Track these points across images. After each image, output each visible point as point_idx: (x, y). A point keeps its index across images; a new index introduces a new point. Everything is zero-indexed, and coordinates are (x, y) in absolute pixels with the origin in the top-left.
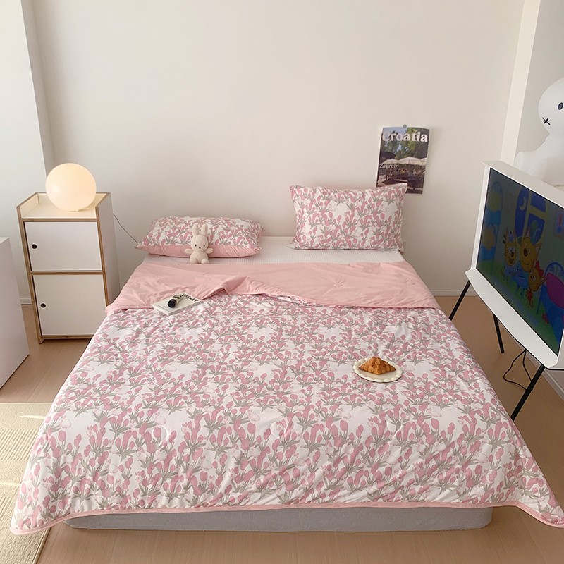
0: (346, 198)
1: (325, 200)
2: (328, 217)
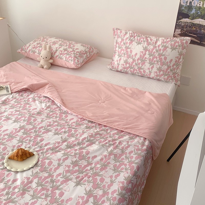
0: (144, 42)
1: (130, 41)
2: (129, 53)
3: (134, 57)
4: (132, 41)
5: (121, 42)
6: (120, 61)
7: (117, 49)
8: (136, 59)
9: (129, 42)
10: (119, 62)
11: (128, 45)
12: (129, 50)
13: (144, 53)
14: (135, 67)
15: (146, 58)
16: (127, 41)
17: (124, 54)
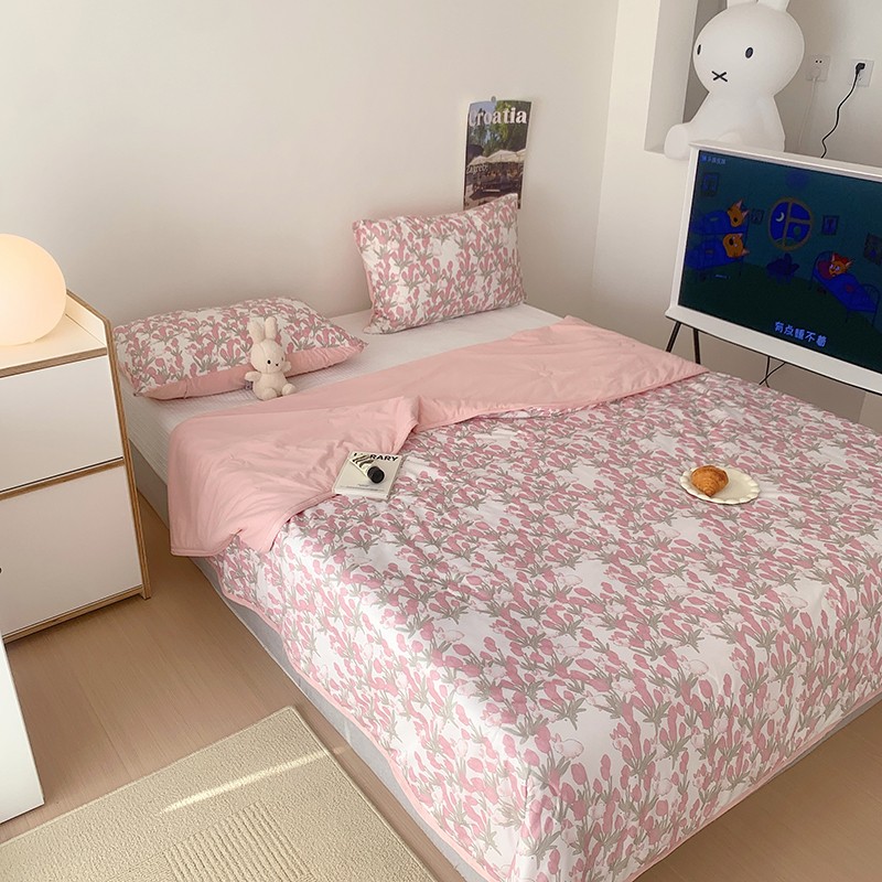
0: (450, 230)
2: (433, 267)
3: (448, 274)
4: (426, 238)
5: (401, 249)
6: (416, 298)
7: (395, 270)
8: (454, 276)
9: (420, 241)
10: (414, 301)
11: (422, 249)
12: (430, 261)
13: (465, 255)
14: (454, 298)
15: (473, 266)
16: (415, 241)
17: (423, 275)
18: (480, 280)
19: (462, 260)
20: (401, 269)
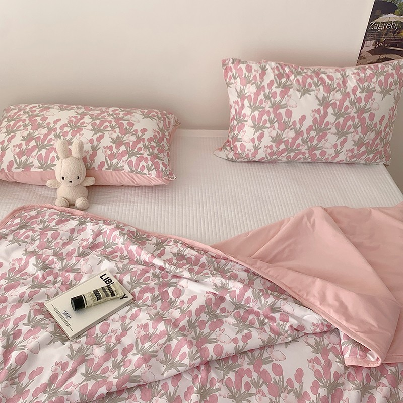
1: (280, 89)
3: (298, 126)
4: (286, 88)
5: (257, 94)
6: (260, 140)
7: (247, 111)
8: (304, 129)
9: (278, 91)
11: (278, 99)
12: (282, 111)
13: (322, 112)
14: (300, 148)
15: (328, 124)
16: (274, 89)
17: (271, 122)
18: (332, 138)
19: (317, 116)
20: (253, 111)
